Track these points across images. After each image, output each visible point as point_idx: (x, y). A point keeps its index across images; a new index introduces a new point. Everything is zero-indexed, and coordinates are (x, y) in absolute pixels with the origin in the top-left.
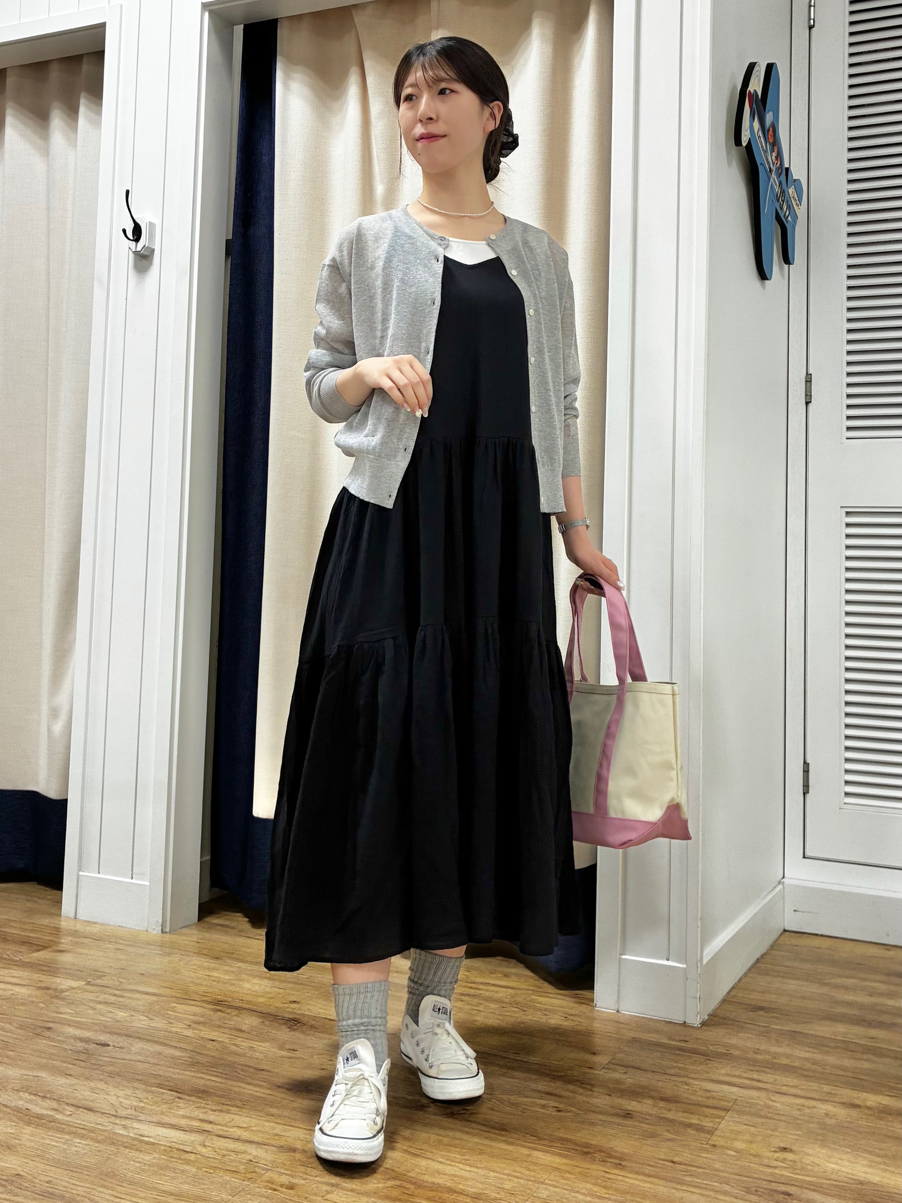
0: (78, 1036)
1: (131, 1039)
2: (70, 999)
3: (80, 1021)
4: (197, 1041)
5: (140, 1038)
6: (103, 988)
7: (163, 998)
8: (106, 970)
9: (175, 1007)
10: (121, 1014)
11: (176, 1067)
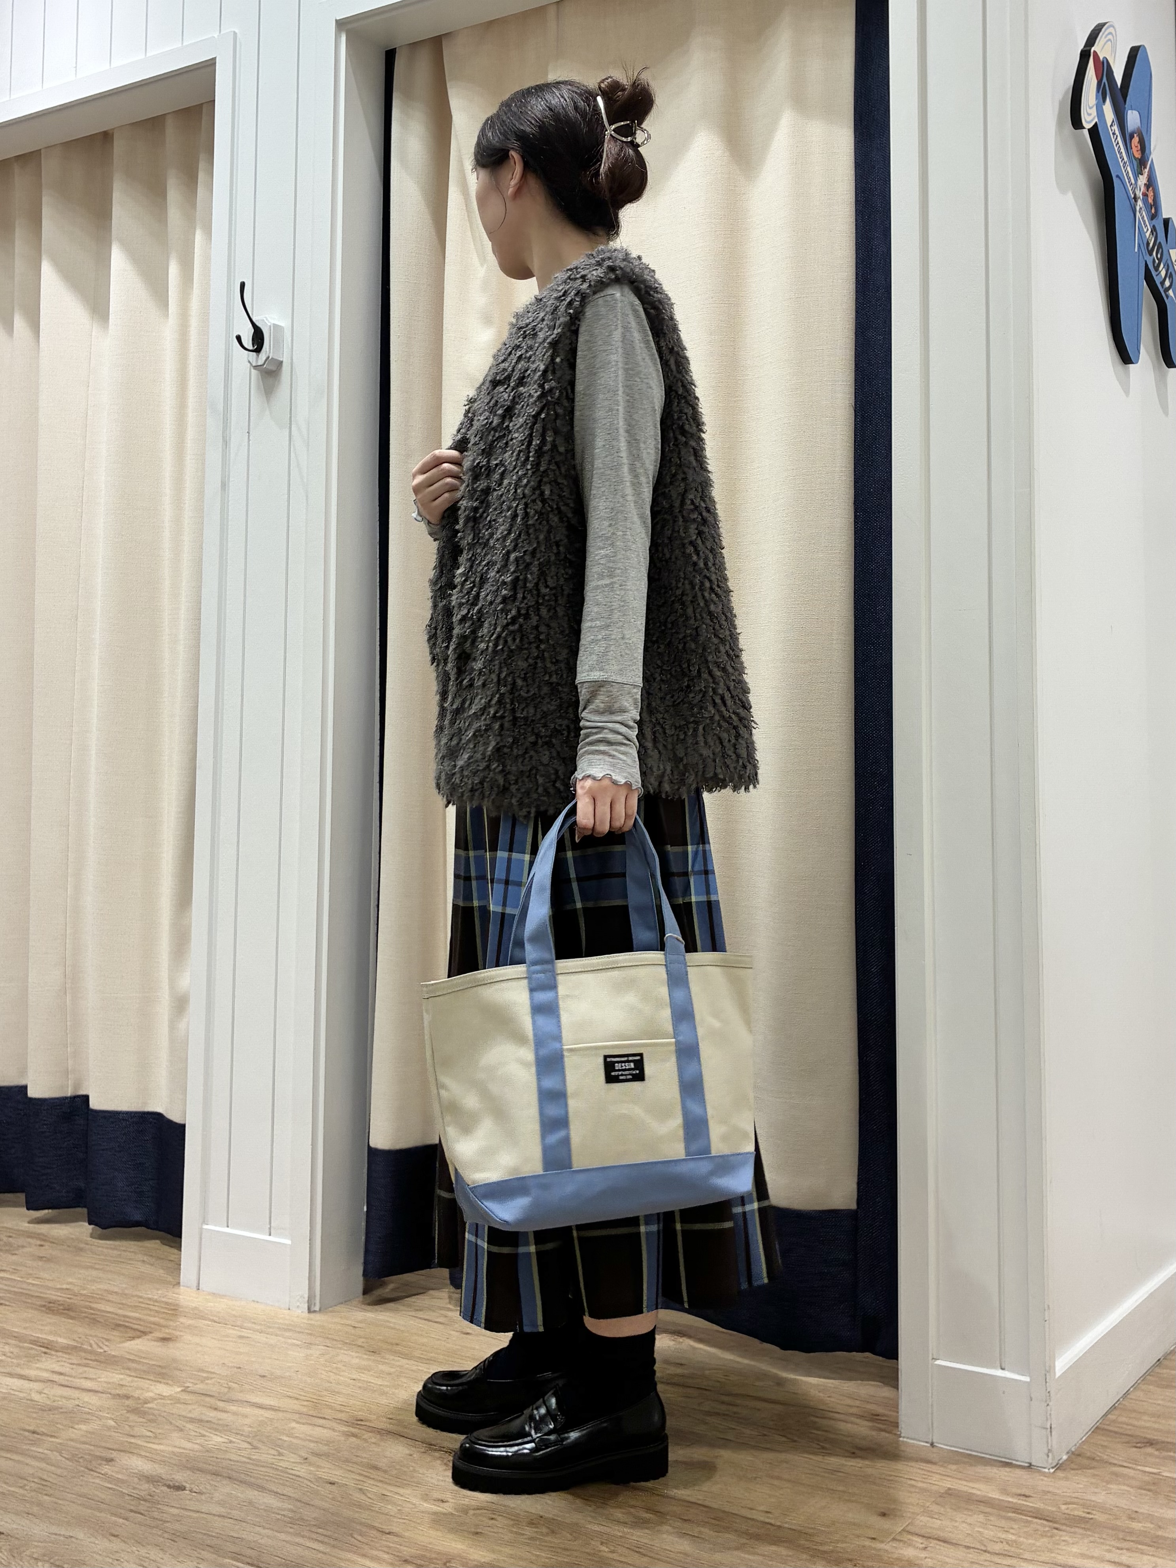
0: (146, 1473)
1: (219, 1478)
2: (153, 1415)
3: (156, 1450)
4: (309, 1483)
5: (230, 1478)
6: (203, 1398)
7: (281, 1414)
8: (216, 1369)
9: (293, 1428)
10: (217, 1439)
11: (268, 1526)
